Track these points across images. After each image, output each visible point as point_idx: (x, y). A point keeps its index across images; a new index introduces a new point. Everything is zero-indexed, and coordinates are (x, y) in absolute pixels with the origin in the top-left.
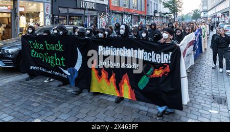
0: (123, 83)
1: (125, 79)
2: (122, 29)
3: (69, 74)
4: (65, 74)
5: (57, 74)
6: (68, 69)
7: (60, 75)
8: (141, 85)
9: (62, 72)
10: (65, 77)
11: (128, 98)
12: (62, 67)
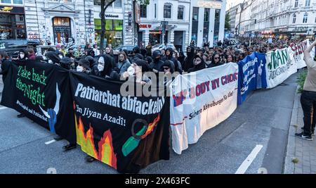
0: (104, 142)
1: (107, 137)
2: (101, 63)
3: (49, 117)
4: (45, 117)
5: (37, 114)
6: (48, 110)
7: (40, 116)
8: (125, 149)
9: (42, 114)
10: (46, 119)
11: (108, 163)
12: (41, 106)
